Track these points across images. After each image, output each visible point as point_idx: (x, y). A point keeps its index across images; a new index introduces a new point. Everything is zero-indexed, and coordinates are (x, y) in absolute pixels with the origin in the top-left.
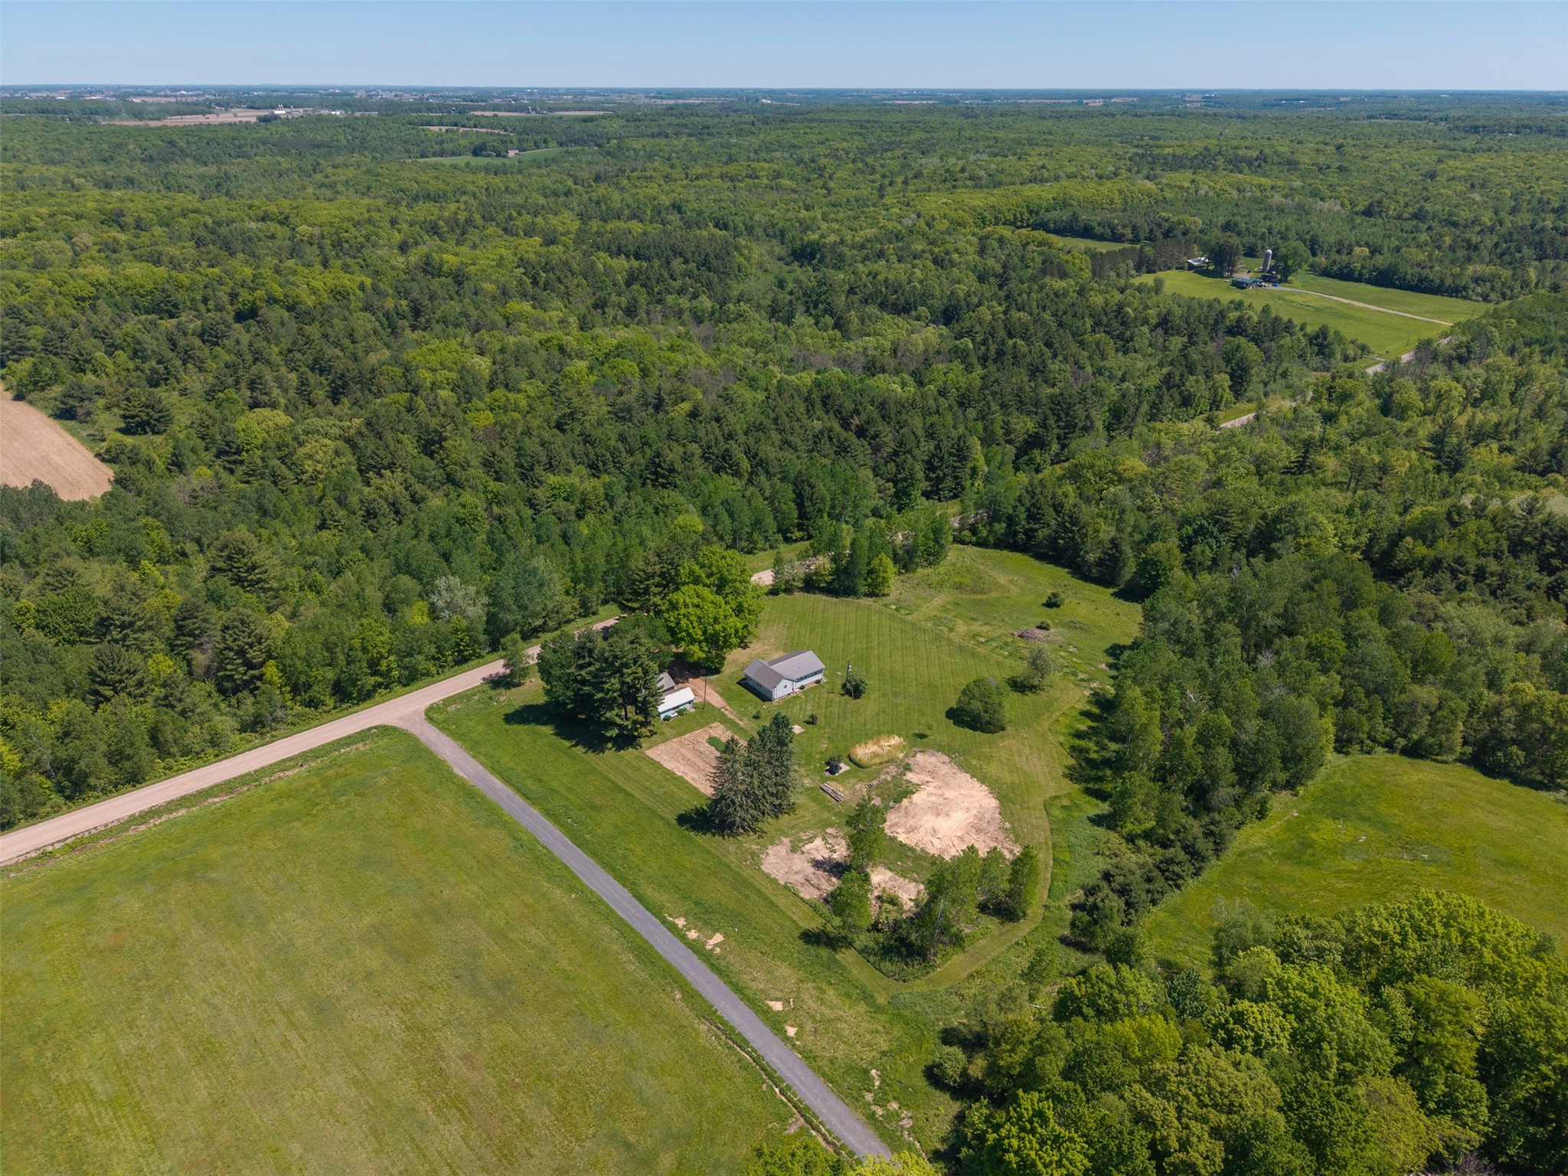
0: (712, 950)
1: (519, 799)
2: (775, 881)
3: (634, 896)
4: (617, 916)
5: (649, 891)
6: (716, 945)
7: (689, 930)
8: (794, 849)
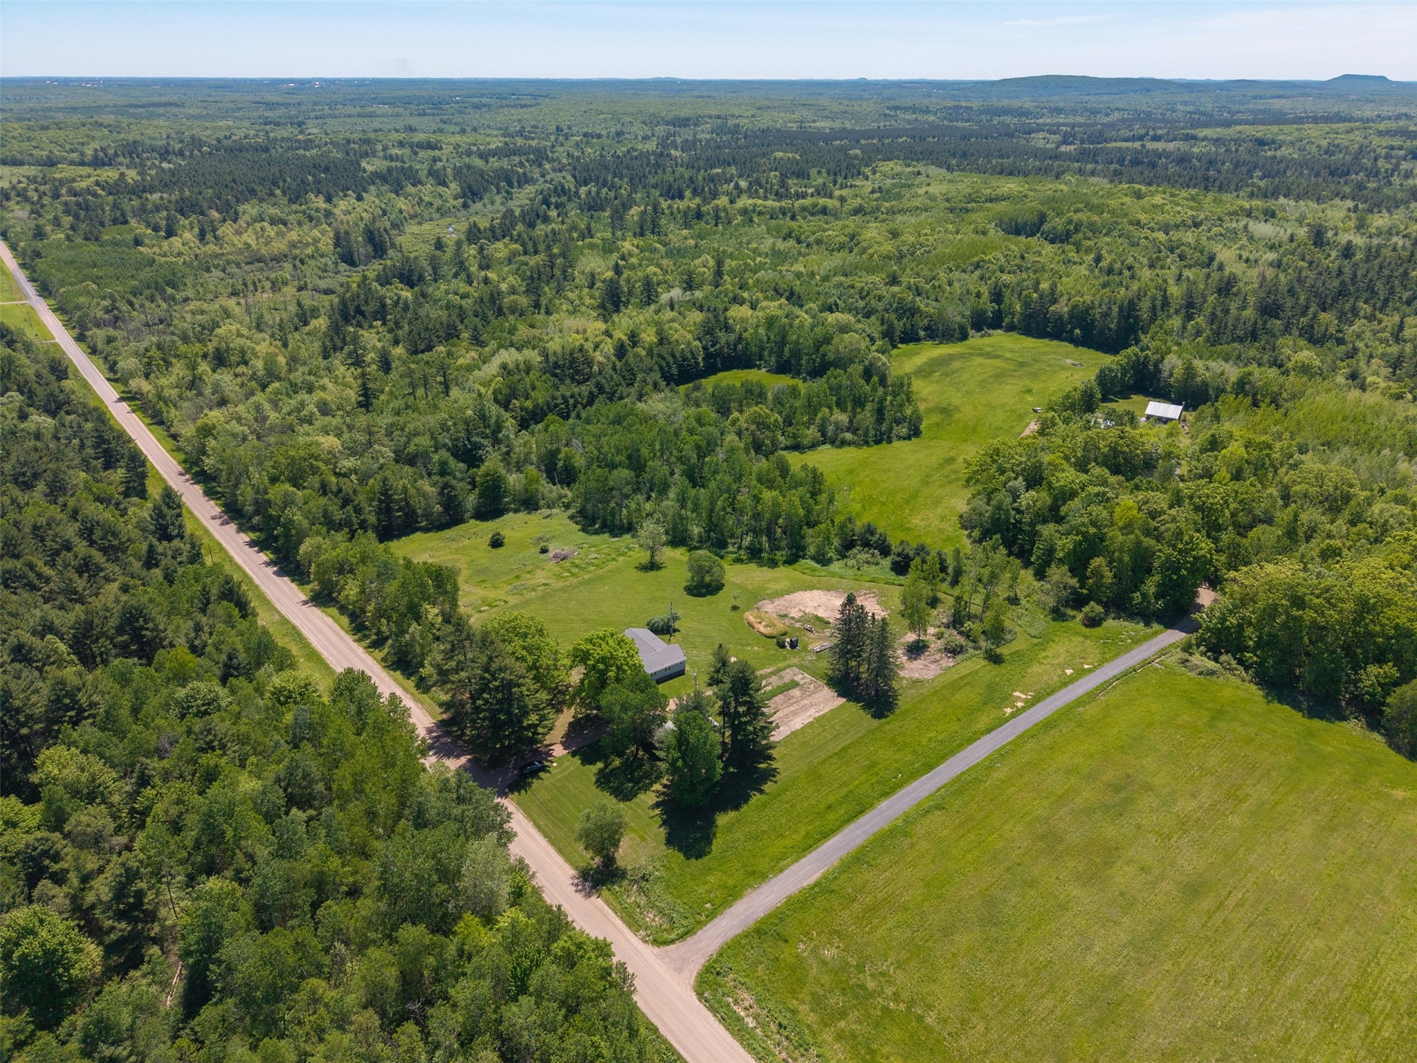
0: (1030, 695)
3: (988, 733)
6: (1026, 694)
7: (1015, 706)
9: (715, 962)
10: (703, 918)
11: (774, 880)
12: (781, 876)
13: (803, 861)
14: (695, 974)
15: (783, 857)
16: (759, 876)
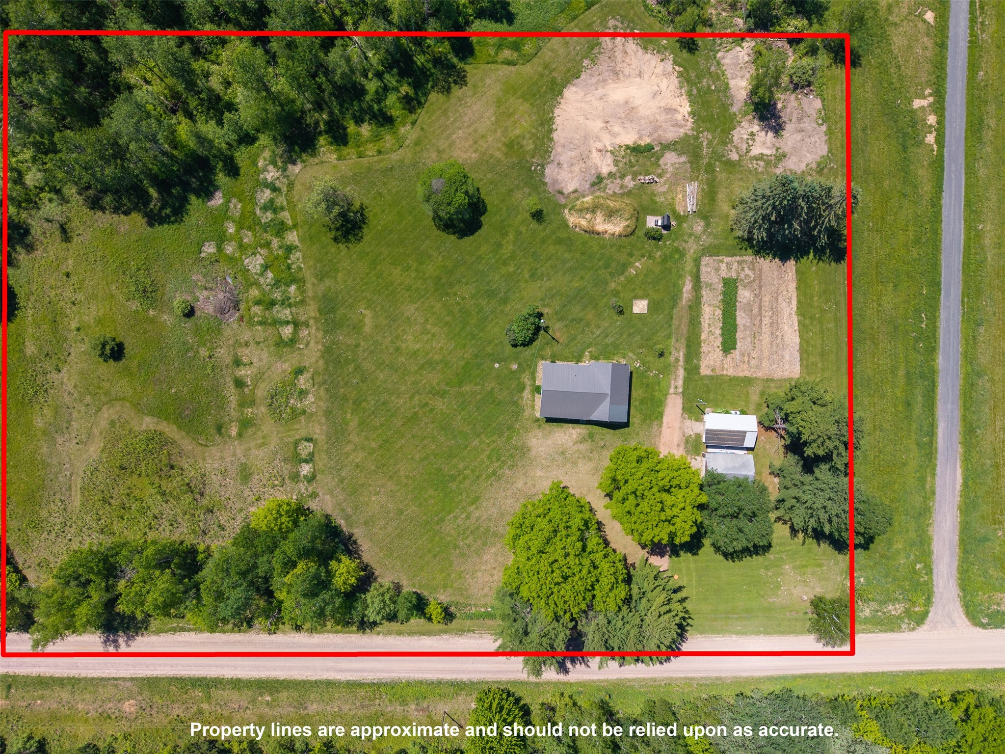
0: (930, 95)
1: (940, 390)
2: (830, 133)
3: (941, 191)
4: (966, 180)
5: (927, 188)
6: (925, 98)
7: (931, 126)
8: (781, 157)
9: (965, 597)
10: (926, 578)
11: (937, 505)
12: (938, 497)
13: (939, 470)
14: (964, 616)
15: (922, 480)
16: (924, 513)
